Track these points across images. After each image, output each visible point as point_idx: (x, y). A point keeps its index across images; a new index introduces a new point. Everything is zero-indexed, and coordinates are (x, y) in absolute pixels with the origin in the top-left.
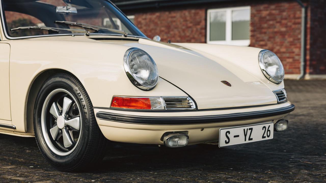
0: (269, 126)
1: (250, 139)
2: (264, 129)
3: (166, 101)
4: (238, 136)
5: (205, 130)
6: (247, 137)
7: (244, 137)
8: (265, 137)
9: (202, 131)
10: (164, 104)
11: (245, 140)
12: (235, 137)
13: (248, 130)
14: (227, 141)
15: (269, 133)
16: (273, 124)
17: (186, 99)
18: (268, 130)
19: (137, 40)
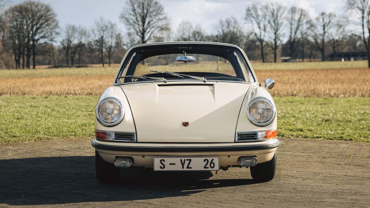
0: (213, 160)
1: (188, 167)
2: (206, 161)
3: (115, 135)
4: (175, 164)
5: (146, 157)
6: (184, 166)
7: (181, 166)
8: (208, 168)
9: (143, 158)
10: (113, 136)
11: (183, 168)
12: (170, 164)
13: (186, 161)
14: (162, 166)
15: (212, 165)
16: (218, 158)
17: (134, 134)
18: (211, 163)
19: (212, 85)
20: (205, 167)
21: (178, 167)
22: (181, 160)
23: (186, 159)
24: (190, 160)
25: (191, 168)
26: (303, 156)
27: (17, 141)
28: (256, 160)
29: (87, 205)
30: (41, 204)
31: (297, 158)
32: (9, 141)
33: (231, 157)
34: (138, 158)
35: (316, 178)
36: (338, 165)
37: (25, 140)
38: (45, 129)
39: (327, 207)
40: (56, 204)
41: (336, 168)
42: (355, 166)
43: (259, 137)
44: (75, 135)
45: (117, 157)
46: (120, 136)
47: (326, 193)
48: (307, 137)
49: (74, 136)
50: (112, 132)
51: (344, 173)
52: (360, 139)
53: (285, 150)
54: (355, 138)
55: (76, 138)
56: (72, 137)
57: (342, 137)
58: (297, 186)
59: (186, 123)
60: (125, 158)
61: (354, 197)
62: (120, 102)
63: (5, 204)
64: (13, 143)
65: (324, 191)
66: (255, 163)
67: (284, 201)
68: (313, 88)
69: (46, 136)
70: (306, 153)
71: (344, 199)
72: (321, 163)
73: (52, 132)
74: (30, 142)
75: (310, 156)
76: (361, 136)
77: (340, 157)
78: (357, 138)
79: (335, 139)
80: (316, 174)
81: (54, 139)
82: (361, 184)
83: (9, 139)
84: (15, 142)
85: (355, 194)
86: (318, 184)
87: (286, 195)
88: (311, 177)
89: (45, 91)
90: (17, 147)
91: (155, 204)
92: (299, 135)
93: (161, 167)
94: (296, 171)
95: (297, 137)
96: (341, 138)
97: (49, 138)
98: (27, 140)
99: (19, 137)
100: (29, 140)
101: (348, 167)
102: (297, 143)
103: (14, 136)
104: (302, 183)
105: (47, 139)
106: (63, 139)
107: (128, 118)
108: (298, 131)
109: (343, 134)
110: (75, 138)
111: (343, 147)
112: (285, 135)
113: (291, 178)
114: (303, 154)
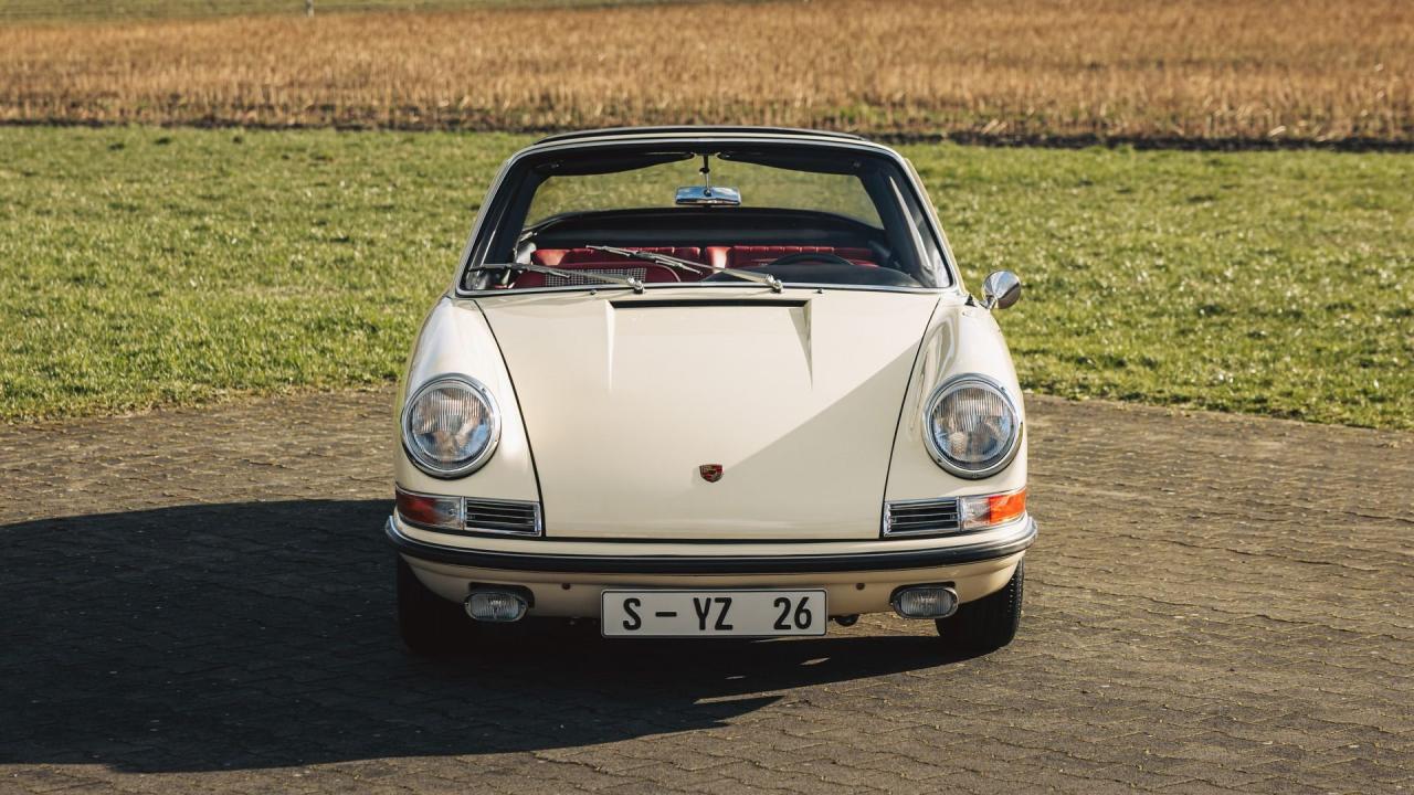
0: (805, 600)
1: (719, 626)
2: (782, 605)
3: (469, 510)
4: (674, 614)
5: (574, 588)
6: (707, 620)
7: (697, 620)
8: (789, 627)
9: (566, 592)
10: (462, 514)
11: (702, 627)
12: (658, 614)
13: (713, 603)
14: (632, 622)
15: (803, 618)
16: (822, 594)
17: (531, 507)
18: (800, 609)
19: (801, 303)
20: (778, 625)
21: (685, 625)
22: (696, 601)
23: (713, 596)
24: (728, 602)
25: (729, 627)
26: (1119, 508)
27: (89, 411)
28: (953, 597)
29: (378, 773)
30: (222, 768)
31: (1099, 520)
32: (60, 409)
33: (868, 589)
34: (549, 592)
35: (1159, 633)
36: (1243, 557)
37: (119, 405)
38: (188, 347)
39: (1190, 789)
40: (274, 767)
41: (1232, 575)
42: (1300, 567)
43: (964, 516)
44: (299, 381)
45: (475, 587)
46: (486, 514)
47: (1189, 714)
48: (1137, 396)
49: (294, 383)
50: (459, 498)
51: (1259, 608)
52: (1327, 409)
53: (1058, 469)
54: (1308, 406)
55: (304, 395)
56: (289, 387)
57: (1262, 400)
58: (1093, 678)
59: (714, 467)
60: (503, 591)
61: (1287, 737)
62: (482, 393)
63: (100, 767)
64: (77, 418)
65: (1185, 704)
66: (949, 608)
67: (1048, 758)
68: (1169, 93)
69: (194, 388)
70: (1131, 488)
71: (1250, 746)
72: (1181, 549)
73: (213, 364)
74: (139, 413)
75: (1146, 508)
76: (1331, 398)
77: (1252, 512)
78: (1317, 403)
79: (1239, 409)
80: (1163, 609)
81: (223, 399)
82: (1315, 667)
83: (61, 404)
84: (84, 415)
85: (1290, 721)
86: (1169, 668)
87: (1054, 727)
88: (1142, 626)
89: (152, 93)
90: (96, 447)
91: (611, 771)
92: (1109, 385)
93: (626, 624)
94: (1094, 592)
95: (1103, 394)
96: (1258, 406)
97: (206, 396)
98: (128, 404)
99: (97, 393)
100: (133, 406)
101: (1274, 571)
102: (1099, 430)
103: (79, 390)
104: (1110, 661)
105: (198, 401)
106: (256, 400)
107: (512, 446)
108: (1105, 366)
109: (1267, 384)
110: (299, 392)
111: (1262, 456)
112: (1058, 386)
113: (1075, 633)
114: (1121, 495)
